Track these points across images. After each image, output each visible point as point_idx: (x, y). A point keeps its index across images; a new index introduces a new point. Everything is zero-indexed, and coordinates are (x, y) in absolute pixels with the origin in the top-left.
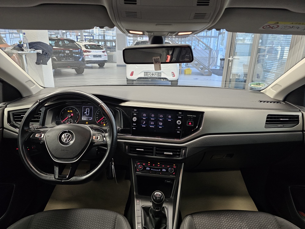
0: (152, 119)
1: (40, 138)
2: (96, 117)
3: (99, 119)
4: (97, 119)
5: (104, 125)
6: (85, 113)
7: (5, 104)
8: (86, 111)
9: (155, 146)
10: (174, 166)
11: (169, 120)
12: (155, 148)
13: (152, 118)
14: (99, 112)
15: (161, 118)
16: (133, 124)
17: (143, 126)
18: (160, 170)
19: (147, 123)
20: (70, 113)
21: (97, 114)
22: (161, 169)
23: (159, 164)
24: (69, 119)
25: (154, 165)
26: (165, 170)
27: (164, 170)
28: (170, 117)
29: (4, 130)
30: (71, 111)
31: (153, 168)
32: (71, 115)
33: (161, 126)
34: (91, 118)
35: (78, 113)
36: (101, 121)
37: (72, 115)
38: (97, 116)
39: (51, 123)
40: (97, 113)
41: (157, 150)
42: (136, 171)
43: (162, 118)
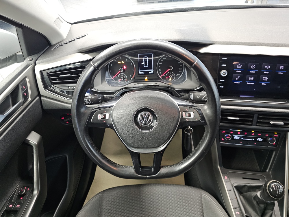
0: (250, 72)
1: (105, 120)
2: (158, 70)
3: (163, 72)
4: (160, 71)
5: (170, 79)
6: (142, 64)
7: (32, 59)
8: (144, 60)
9: (256, 113)
10: (276, 134)
11: (279, 73)
12: (256, 116)
13: (252, 70)
14: (162, 62)
15: (266, 70)
16: (221, 80)
17: (236, 83)
18: (253, 139)
19: (244, 79)
20: (122, 65)
21: (159, 65)
22: (256, 139)
23: (253, 133)
24: (122, 74)
25: (246, 133)
26: (261, 140)
27: (259, 139)
28: (282, 67)
29: (42, 98)
30: (123, 62)
31: (244, 137)
32: (123, 68)
33: (264, 82)
34: (151, 71)
35: (133, 64)
36: (165, 74)
37: (125, 67)
38: (160, 68)
39: (101, 83)
40: (159, 63)
41: (258, 118)
42: (220, 141)
43: (268, 69)
